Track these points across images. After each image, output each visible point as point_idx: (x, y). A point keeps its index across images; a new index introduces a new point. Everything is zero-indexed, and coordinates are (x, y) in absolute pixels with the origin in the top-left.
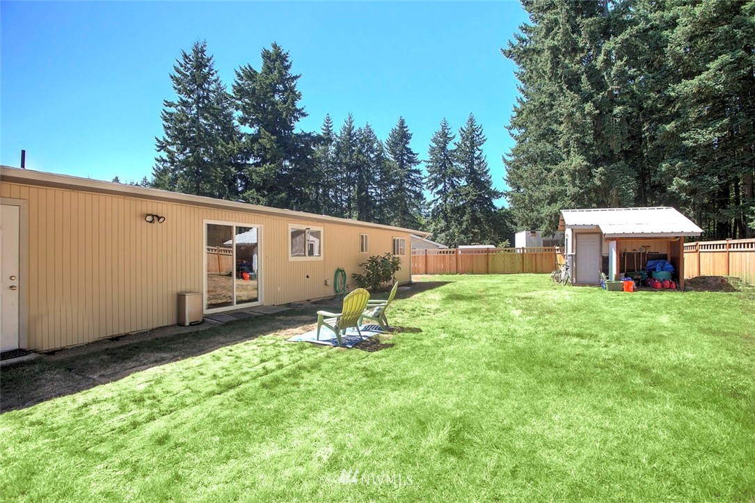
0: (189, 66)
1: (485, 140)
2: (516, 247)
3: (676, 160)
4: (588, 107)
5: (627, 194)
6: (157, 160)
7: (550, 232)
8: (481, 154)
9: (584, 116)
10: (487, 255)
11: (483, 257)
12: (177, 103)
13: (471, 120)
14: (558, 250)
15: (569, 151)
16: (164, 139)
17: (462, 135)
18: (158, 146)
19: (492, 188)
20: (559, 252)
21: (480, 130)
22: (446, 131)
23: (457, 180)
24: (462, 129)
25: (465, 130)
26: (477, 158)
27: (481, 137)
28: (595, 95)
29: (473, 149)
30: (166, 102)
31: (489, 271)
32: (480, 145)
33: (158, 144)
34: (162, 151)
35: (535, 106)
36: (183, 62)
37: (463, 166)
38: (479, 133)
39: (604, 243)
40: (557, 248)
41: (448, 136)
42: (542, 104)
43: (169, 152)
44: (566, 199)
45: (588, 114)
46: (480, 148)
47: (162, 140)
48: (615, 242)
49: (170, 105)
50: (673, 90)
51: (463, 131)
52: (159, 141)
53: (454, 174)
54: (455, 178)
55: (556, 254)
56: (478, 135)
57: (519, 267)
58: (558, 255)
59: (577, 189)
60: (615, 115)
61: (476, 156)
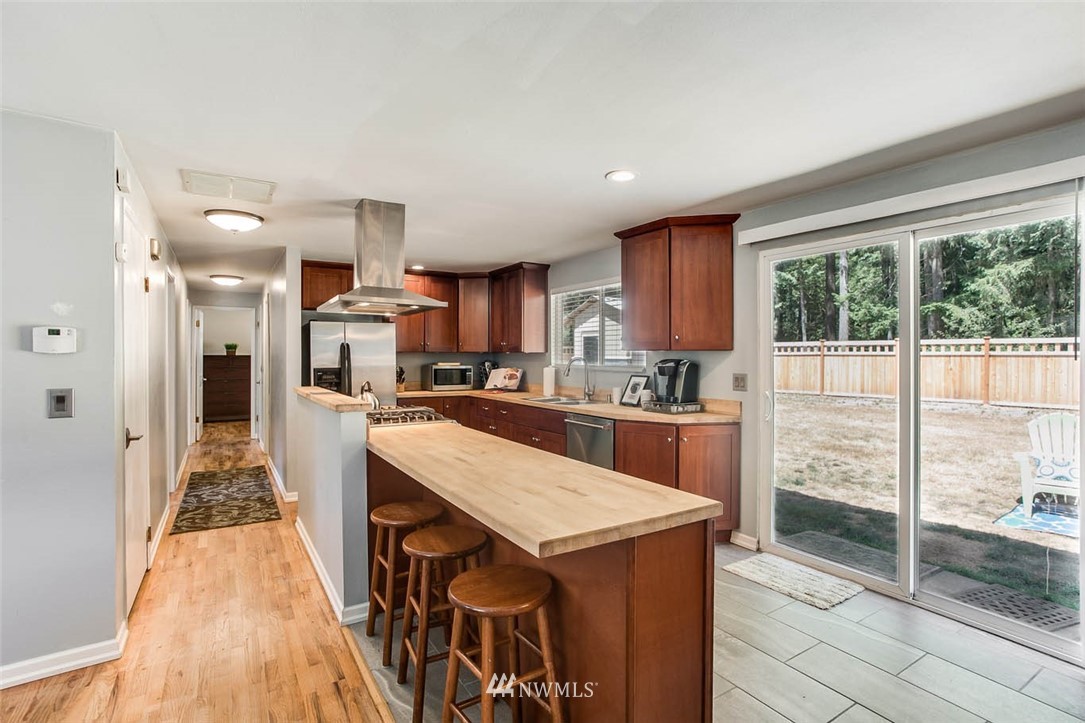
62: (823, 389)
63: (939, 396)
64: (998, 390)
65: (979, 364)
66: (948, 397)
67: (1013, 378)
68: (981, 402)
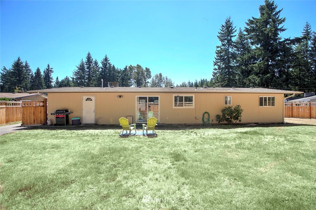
0: (224, 30)
6: (214, 69)
12: (220, 46)
16: (216, 61)
18: (214, 64)
30: (217, 46)
33: (214, 63)
34: (216, 65)
36: (222, 29)
43: (218, 65)
47: (215, 62)
49: (218, 47)
52: (214, 62)
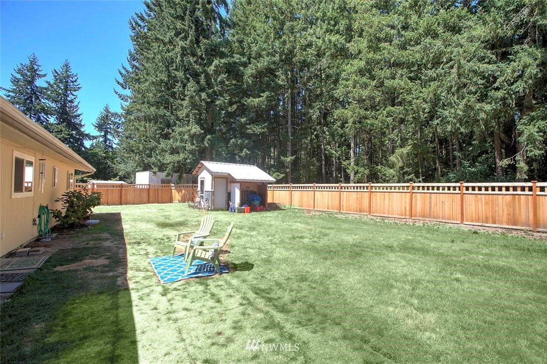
1: (79, 88)
2: (136, 183)
3: (244, 139)
4: (204, 95)
5: (222, 154)
7: (170, 174)
8: (75, 98)
9: (201, 101)
10: (121, 189)
11: (117, 190)
13: (67, 66)
14: (173, 186)
15: (189, 121)
17: (55, 76)
19: (82, 130)
20: (174, 188)
21: (76, 78)
22: (36, 67)
23: (45, 117)
24: (55, 71)
25: (59, 73)
26: (70, 101)
27: (75, 84)
28: (207, 89)
29: (67, 92)
31: (122, 203)
32: (75, 91)
35: (157, 80)
37: (54, 105)
38: (74, 80)
39: (229, 184)
40: (173, 185)
41: (37, 72)
42: (161, 80)
44: (186, 152)
45: (203, 99)
46: (74, 93)
48: (239, 184)
50: (246, 101)
51: (57, 73)
53: (43, 110)
54: (43, 114)
55: (171, 189)
56: (73, 82)
57: (146, 199)
58: (173, 191)
59: (194, 147)
60: (216, 105)
61: (69, 99)
62: (314, 208)
63: (354, 211)
64: (374, 208)
65: (367, 195)
66: (357, 212)
67: (379, 203)
68: (367, 214)
